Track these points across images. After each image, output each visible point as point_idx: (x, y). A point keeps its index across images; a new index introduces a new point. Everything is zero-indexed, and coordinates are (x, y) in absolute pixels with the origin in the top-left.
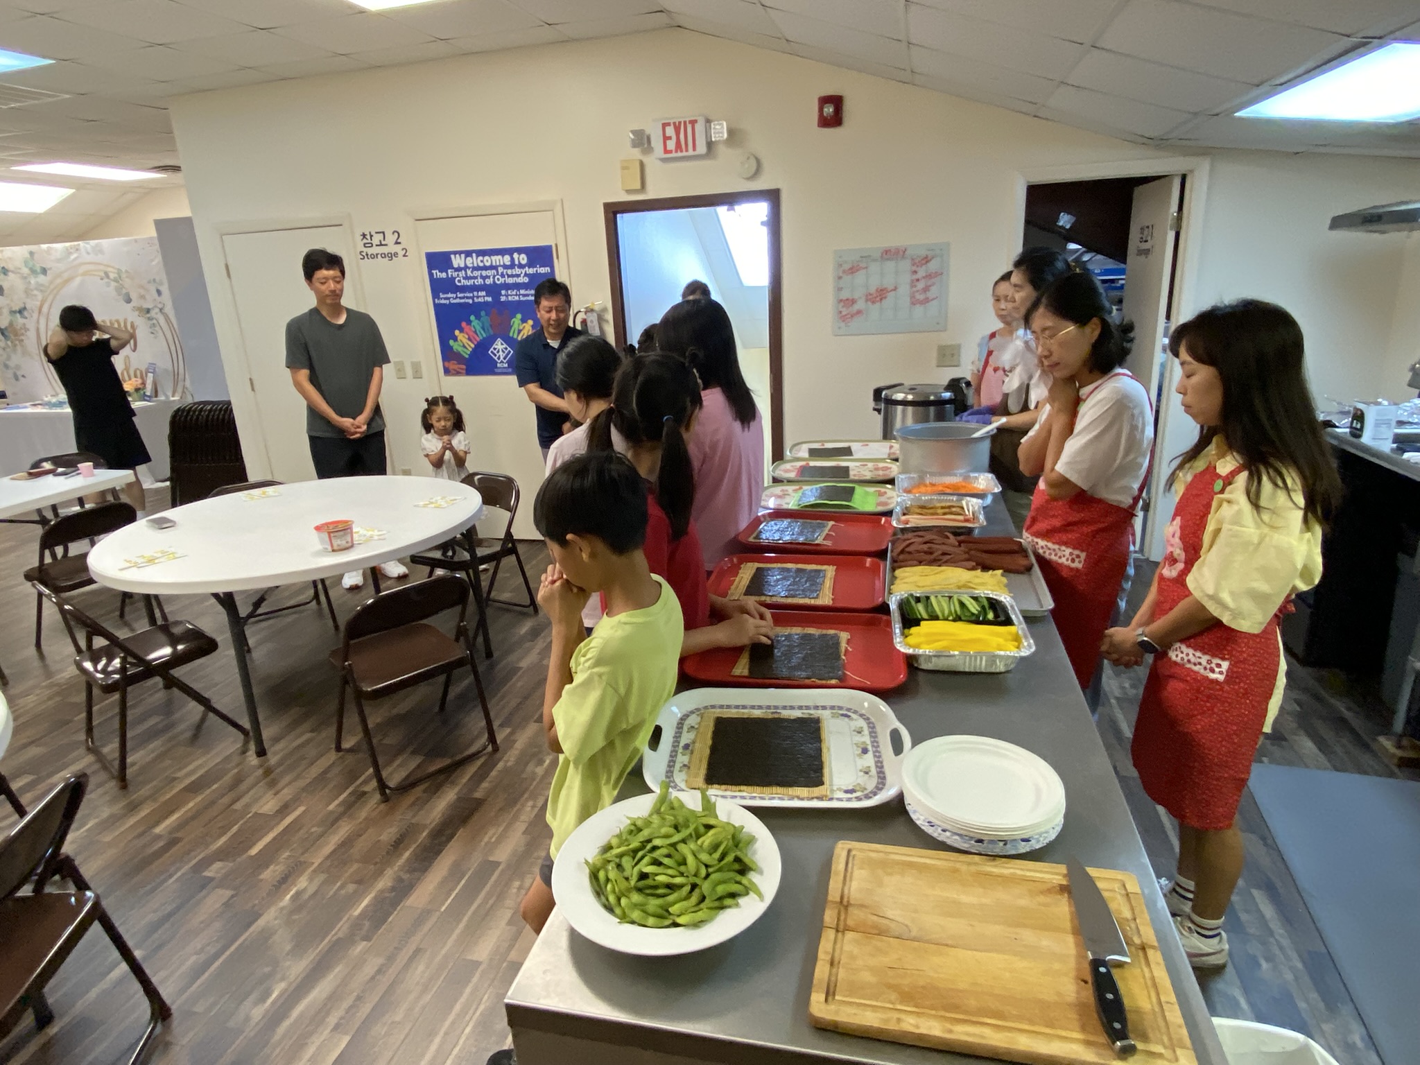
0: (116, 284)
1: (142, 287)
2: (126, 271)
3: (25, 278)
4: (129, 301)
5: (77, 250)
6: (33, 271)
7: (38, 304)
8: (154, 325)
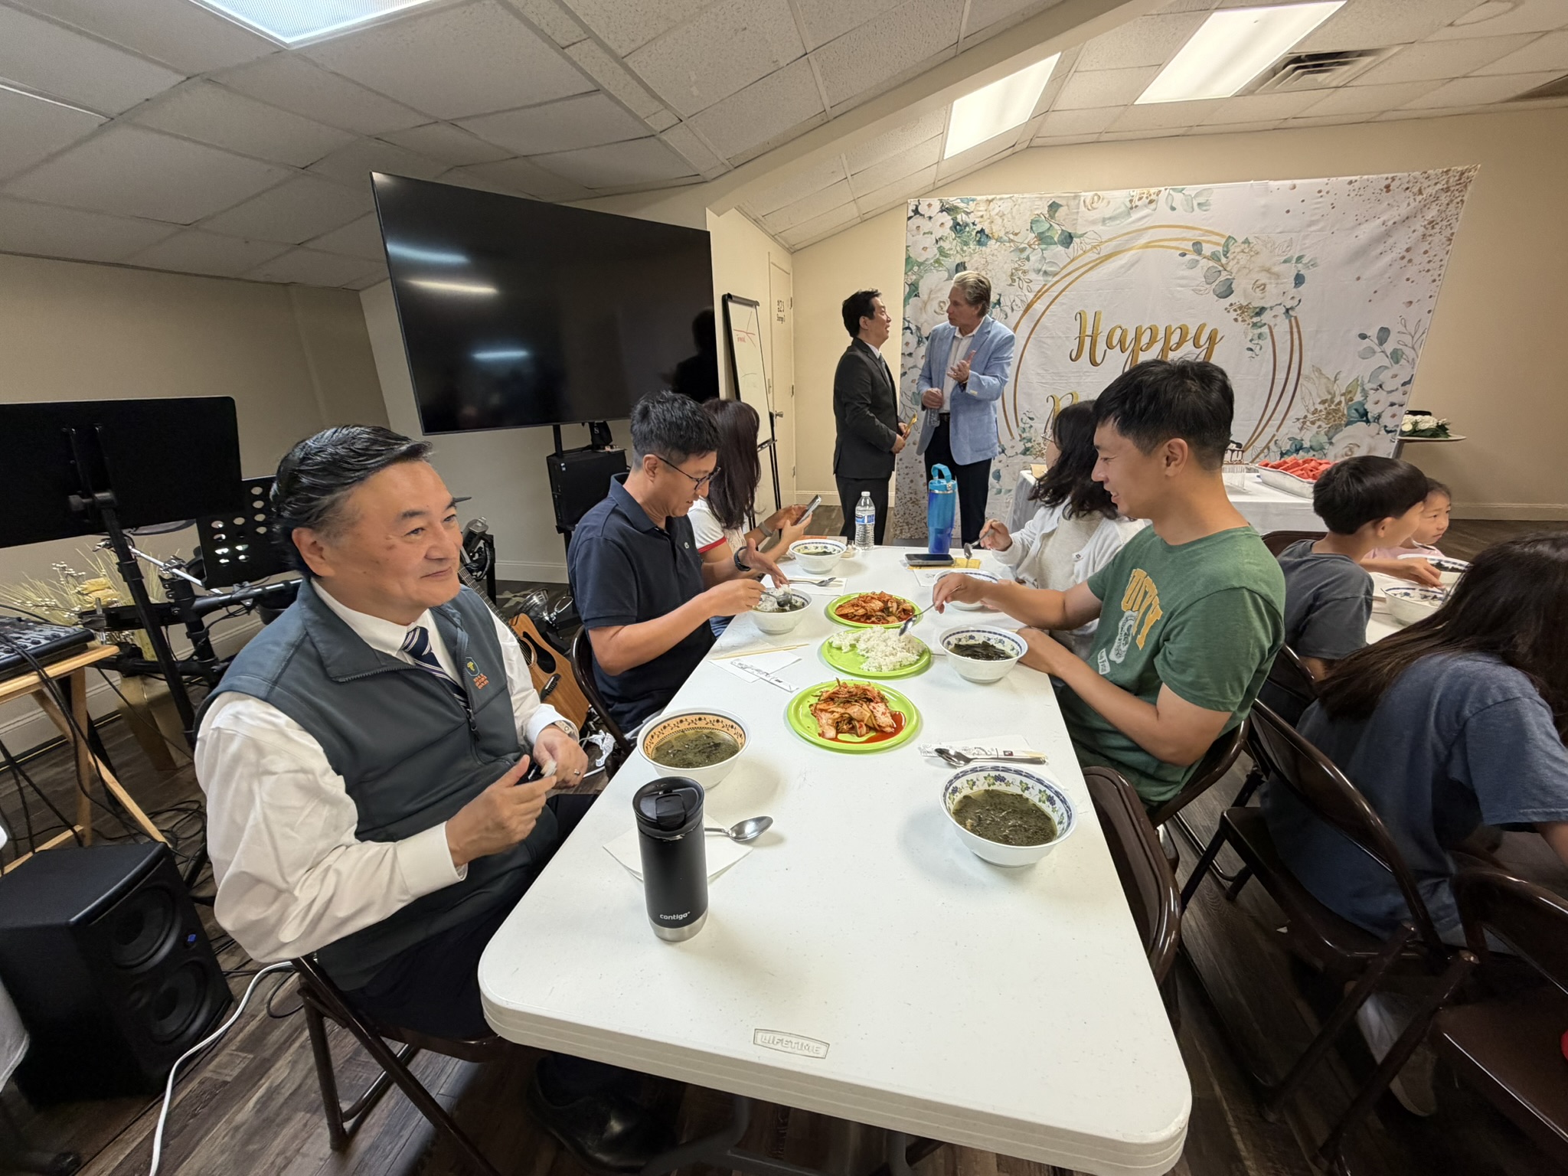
0: (1211, 263)
1: (1268, 271)
2: (1246, 241)
3: (1023, 250)
4: (1227, 291)
5: (1151, 202)
6: (1042, 238)
7: (1031, 296)
8: (1260, 336)
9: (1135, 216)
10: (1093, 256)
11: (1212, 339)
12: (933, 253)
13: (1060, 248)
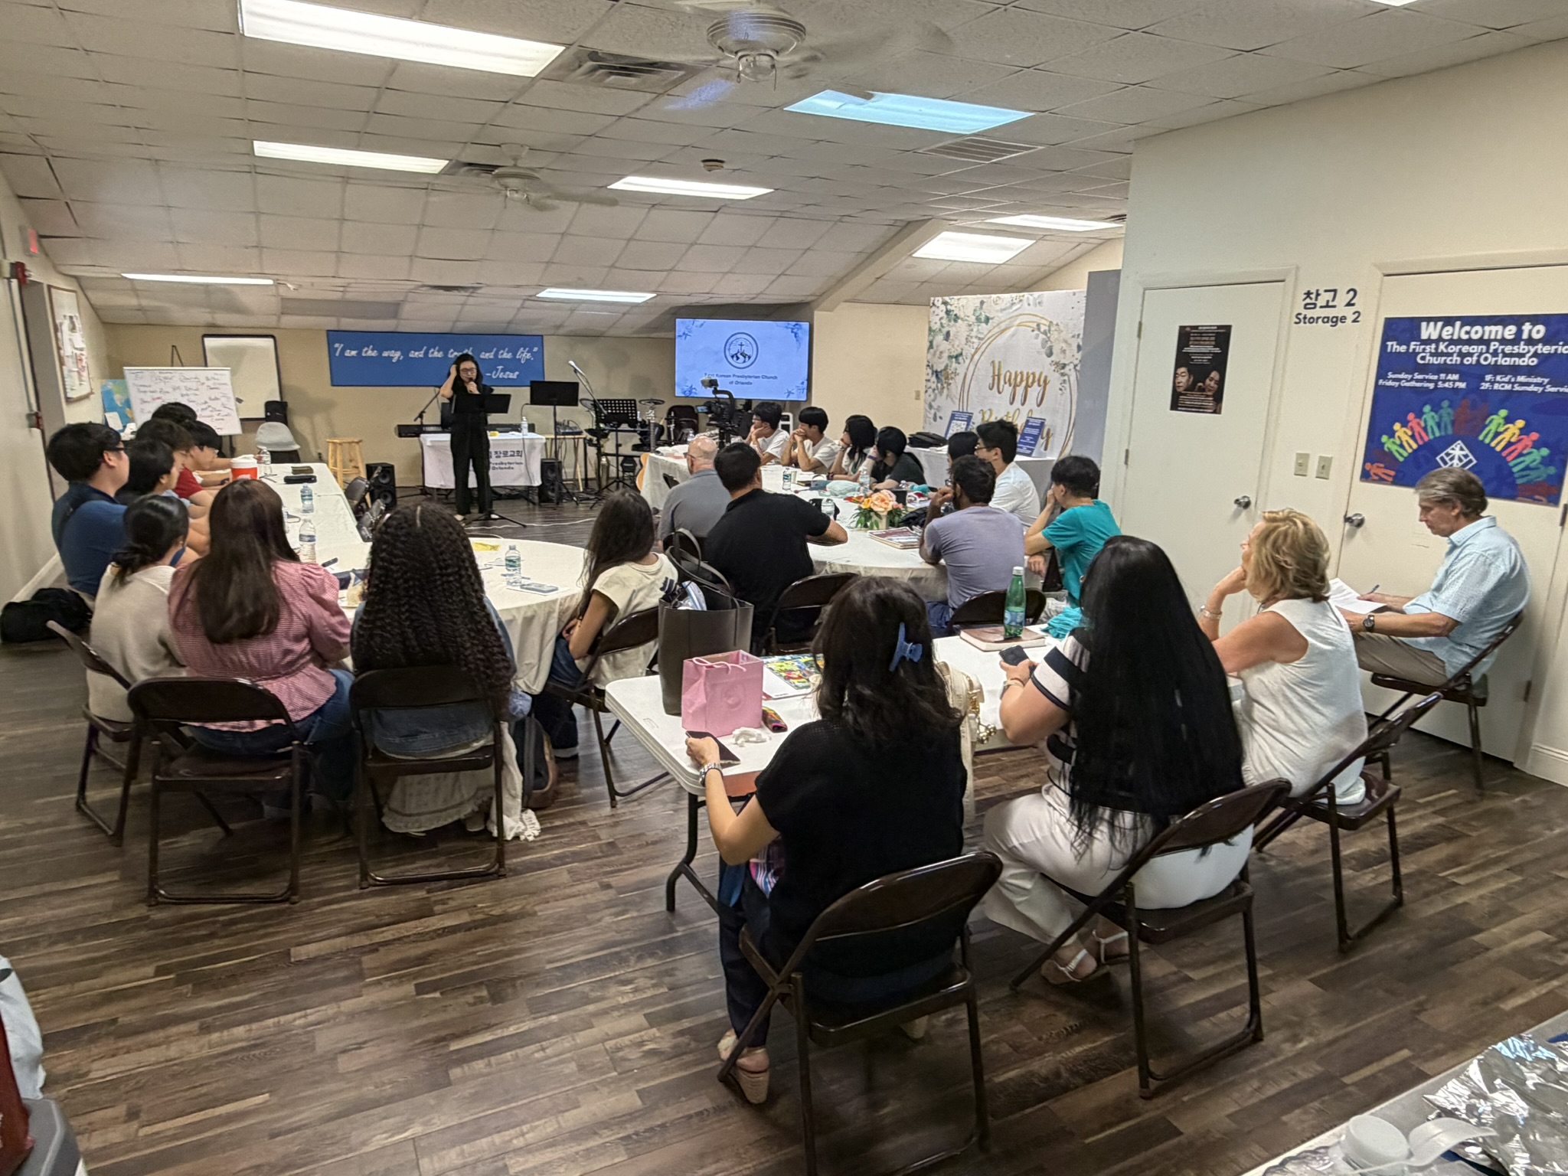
0: (1044, 337)
1: (1066, 341)
2: (1057, 324)
3: (970, 325)
4: (1050, 354)
5: (1021, 301)
6: (978, 319)
7: (973, 351)
8: (1064, 381)
9: (1014, 308)
10: (997, 330)
11: (1045, 381)
12: (938, 326)
13: (984, 325)
